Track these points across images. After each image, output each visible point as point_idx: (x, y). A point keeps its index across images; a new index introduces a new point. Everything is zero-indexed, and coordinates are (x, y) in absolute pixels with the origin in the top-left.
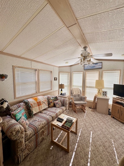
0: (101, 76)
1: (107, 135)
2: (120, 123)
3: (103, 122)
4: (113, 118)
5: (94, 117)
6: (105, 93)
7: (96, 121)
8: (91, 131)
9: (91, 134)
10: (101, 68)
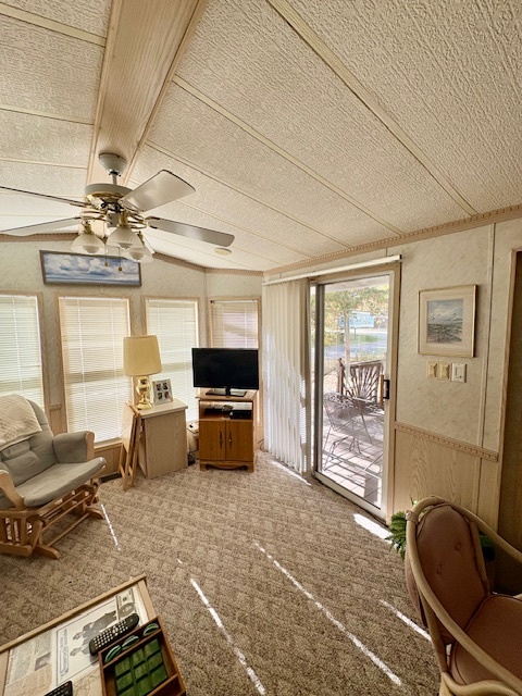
0: (138, 319)
1: (236, 541)
2: (229, 472)
3: (193, 504)
4: (208, 467)
5: (155, 510)
6: (163, 390)
7: (172, 521)
8: (187, 578)
9: (200, 593)
10: (138, 285)
